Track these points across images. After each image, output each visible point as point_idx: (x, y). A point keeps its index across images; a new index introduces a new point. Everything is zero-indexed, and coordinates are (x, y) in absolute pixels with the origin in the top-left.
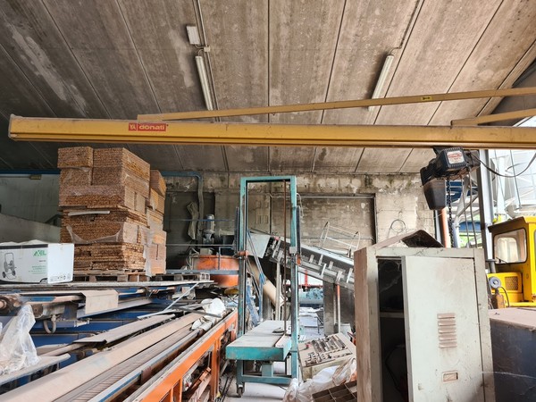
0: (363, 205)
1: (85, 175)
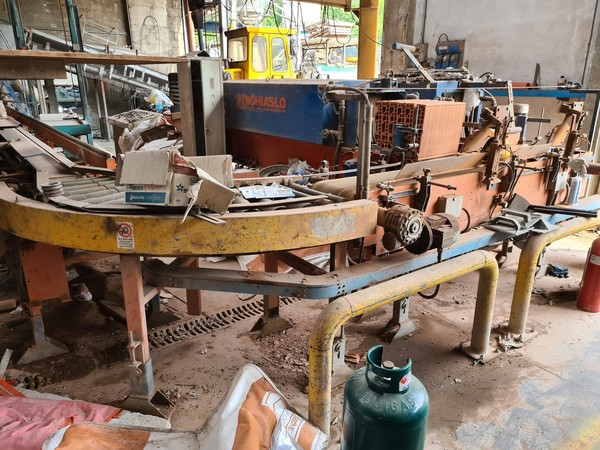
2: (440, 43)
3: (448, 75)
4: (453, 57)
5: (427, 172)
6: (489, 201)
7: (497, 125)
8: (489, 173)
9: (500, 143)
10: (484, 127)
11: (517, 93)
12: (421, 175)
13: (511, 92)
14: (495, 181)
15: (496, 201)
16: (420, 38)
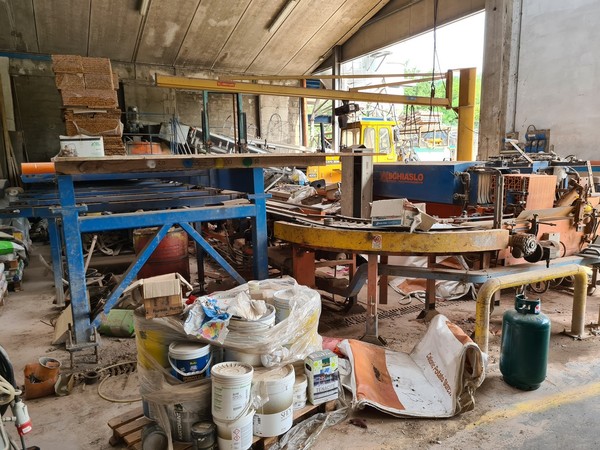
0: (250, 101)
1: (79, 80)
2: (528, 132)
3: (541, 157)
4: (540, 143)
5: (535, 216)
6: (578, 240)
7: (580, 190)
8: (577, 219)
9: (583, 200)
10: (571, 191)
11: (594, 169)
12: (532, 218)
13: (590, 168)
14: (582, 225)
15: (583, 240)
16: (511, 128)
